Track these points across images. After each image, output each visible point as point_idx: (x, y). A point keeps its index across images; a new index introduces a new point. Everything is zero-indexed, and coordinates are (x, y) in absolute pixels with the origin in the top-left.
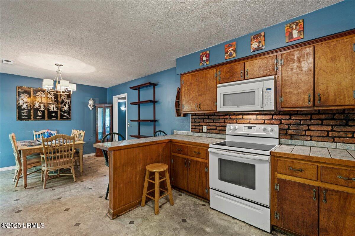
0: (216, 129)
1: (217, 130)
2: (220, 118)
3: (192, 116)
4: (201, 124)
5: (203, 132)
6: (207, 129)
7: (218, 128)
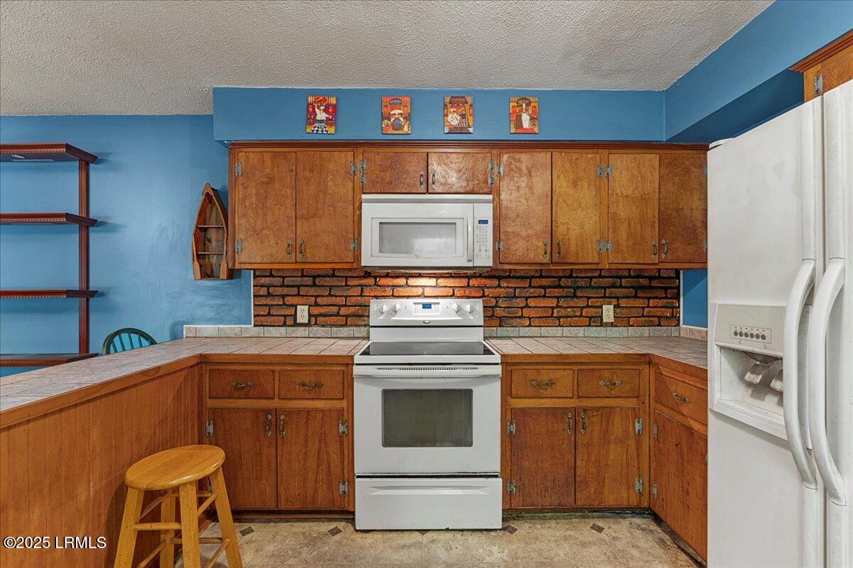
0: (338, 314)
1: (341, 316)
2: (348, 283)
3: (258, 276)
4: (289, 300)
5: (296, 324)
6: (310, 315)
7: (343, 311)
